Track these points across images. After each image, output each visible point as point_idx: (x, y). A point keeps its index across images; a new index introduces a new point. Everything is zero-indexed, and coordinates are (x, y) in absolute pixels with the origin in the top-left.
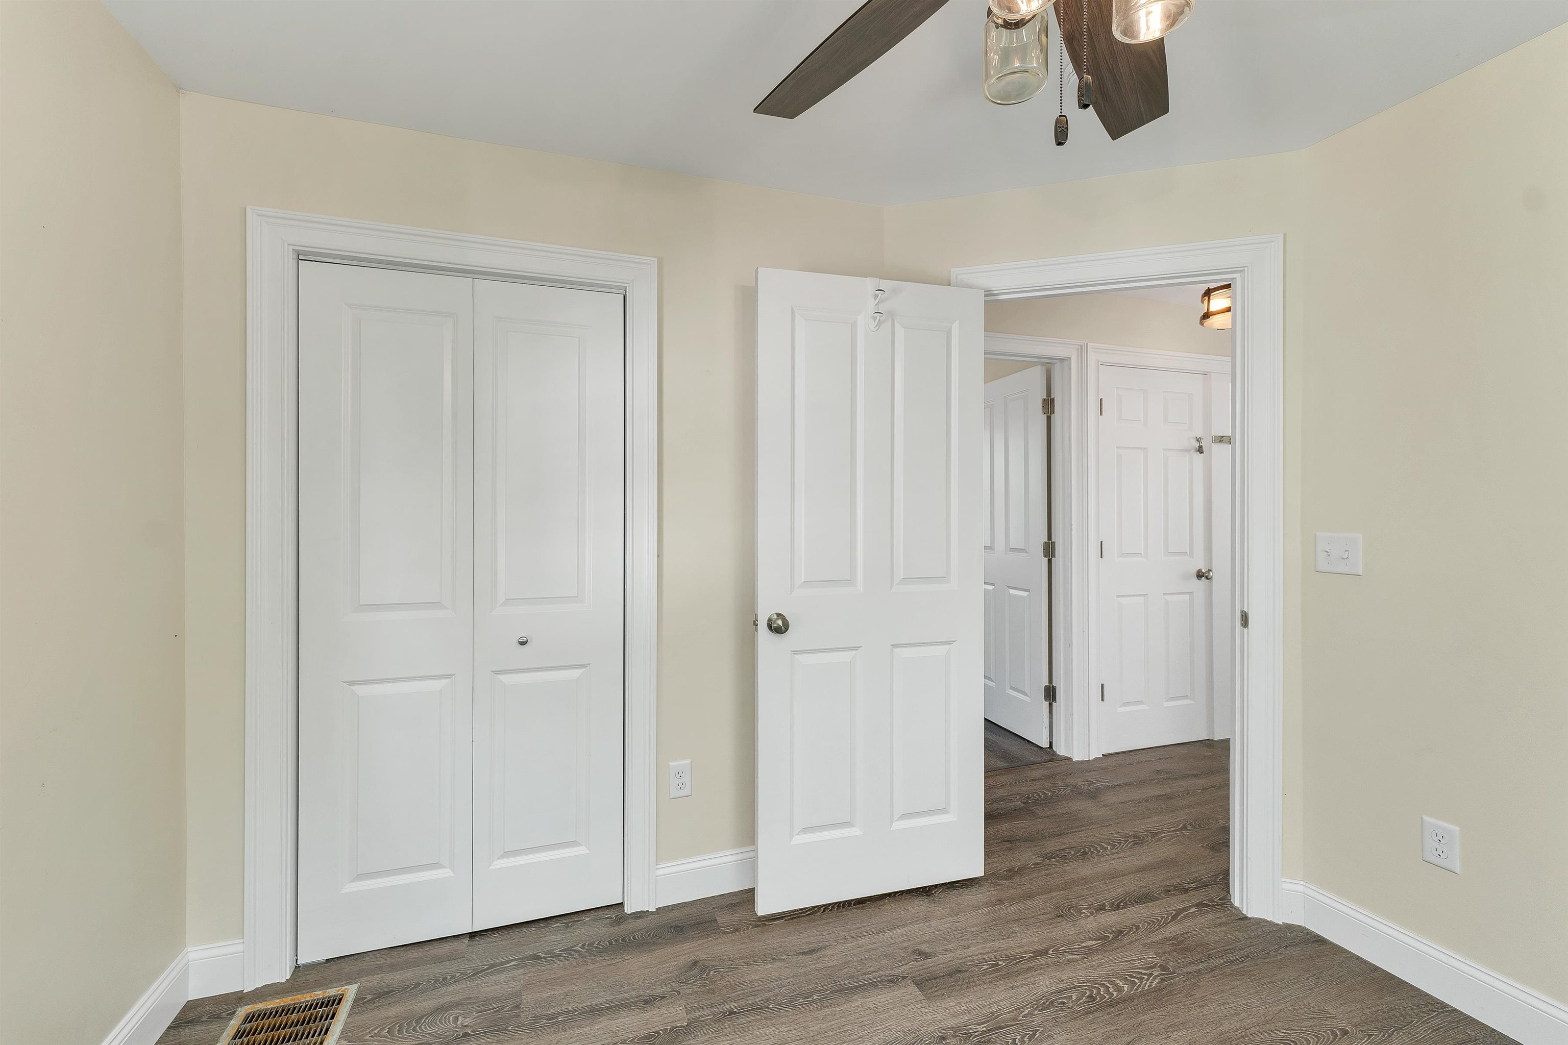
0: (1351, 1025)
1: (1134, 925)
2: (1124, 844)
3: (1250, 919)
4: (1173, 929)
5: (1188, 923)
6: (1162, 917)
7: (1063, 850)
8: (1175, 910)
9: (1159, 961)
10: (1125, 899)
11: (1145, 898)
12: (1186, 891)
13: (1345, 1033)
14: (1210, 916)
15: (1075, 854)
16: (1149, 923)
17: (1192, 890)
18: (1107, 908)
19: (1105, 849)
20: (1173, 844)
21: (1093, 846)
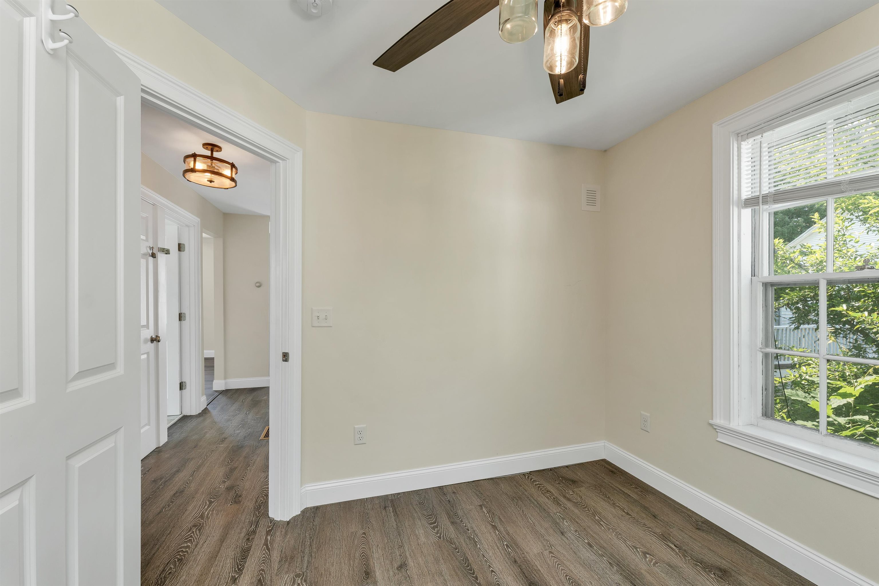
0: (362, 530)
1: (260, 571)
2: (194, 535)
3: (290, 520)
4: (276, 555)
5: (276, 545)
6: (264, 554)
7: (163, 570)
8: (264, 545)
9: (292, 575)
10: (237, 563)
11: (245, 553)
12: (254, 532)
13: (364, 533)
14: (278, 534)
15: (175, 566)
16: (264, 563)
17: (256, 529)
18: (236, 576)
19: (188, 547)
20: (217, 515)
21: (179, 552)
